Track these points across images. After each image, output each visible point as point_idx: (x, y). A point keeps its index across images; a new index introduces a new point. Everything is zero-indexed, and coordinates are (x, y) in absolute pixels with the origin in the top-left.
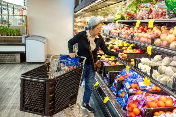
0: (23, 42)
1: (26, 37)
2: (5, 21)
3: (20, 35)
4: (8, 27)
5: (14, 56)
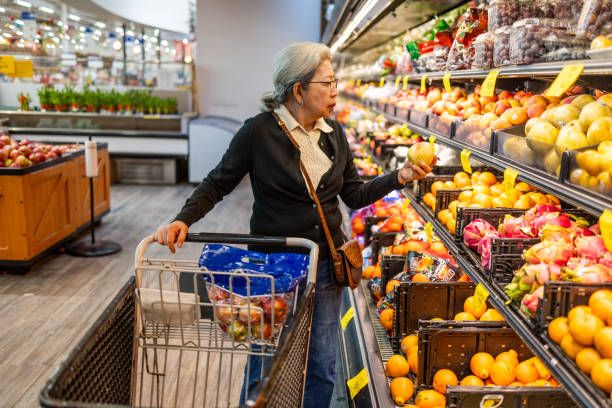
0: (184, 131)
1: (191, 119)
2: (134, 78)
3: (176, 113)
4: (147, 93)
5: (161, 165)
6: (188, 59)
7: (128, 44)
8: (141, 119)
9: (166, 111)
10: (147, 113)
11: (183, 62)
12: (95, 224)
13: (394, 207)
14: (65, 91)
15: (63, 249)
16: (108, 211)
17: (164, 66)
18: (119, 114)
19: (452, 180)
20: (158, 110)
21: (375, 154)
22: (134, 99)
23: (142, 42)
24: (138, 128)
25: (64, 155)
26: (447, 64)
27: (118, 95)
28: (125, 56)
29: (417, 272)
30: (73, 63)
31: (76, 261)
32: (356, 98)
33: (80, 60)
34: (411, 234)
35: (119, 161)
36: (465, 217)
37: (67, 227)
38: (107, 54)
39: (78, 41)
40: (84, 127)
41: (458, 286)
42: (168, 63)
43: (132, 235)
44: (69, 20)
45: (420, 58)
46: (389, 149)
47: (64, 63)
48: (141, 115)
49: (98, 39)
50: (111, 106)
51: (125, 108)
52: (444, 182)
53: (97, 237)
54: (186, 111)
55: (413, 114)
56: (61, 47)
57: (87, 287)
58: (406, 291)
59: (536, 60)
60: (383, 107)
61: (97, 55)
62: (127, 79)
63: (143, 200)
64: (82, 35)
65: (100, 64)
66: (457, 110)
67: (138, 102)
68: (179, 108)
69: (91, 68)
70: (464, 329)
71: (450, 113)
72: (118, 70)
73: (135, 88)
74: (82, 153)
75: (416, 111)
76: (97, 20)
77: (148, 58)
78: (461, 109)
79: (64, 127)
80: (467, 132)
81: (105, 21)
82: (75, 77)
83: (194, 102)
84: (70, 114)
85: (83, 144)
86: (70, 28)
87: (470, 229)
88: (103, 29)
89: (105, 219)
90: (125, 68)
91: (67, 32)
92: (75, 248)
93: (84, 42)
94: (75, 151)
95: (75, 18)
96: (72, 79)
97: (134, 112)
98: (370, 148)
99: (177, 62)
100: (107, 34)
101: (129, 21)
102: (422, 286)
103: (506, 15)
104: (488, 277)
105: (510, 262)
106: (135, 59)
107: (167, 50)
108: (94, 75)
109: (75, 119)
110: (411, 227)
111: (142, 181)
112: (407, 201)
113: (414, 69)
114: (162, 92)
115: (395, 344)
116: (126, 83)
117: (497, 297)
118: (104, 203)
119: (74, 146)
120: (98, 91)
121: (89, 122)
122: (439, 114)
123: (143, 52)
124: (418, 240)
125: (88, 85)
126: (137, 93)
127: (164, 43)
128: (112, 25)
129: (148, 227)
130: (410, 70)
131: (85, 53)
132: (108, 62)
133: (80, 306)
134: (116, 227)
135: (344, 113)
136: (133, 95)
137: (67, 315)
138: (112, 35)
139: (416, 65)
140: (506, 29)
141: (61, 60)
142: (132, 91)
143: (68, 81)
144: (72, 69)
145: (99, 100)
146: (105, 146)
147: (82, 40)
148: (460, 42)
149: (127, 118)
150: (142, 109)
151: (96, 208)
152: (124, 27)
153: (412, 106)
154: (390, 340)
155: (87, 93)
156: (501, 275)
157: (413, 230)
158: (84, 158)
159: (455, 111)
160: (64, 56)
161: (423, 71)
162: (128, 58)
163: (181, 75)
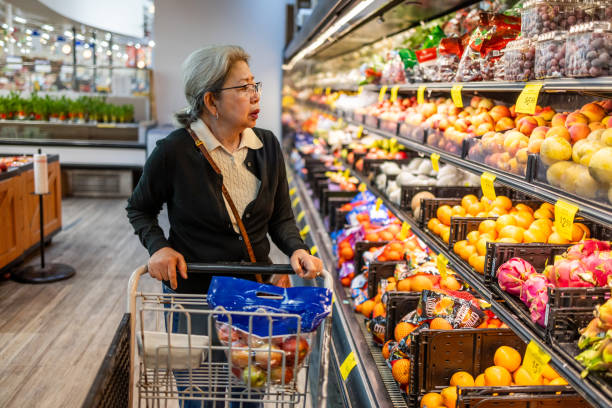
1: (149, 128)
2: (86, 83)
3: (132, 121)
5: (117, 176)
6: (141, 65)
7: (78, 48)
8: (96, 128)
9: (122, 119)
10: (101, 121)
11: (135, 67)
12: (45, 245)
13: (387, 230)
14: (10, 98)
15: (9, 275)
16: (59, 229)
17: (115, 71)
18: (70, 122)
19: (460, 203)
20: (114, 118)
21: (354, 168)
22: (87, 106)
23: (93, 46)
24: (90, 138)
25: (9, 170)
26: (458, 74)
27: (70, 102)
28: (75, 60)
29: (435, 316)
30: (19, 67)
31: (24, 289)
32: (324, 107)
33: (26, 64)
34: (416, 266)
35: (70, 173)
36: (498, 255)
37: (13, 249)
38: (55, 58)
39: (24, 44)
40: (32, 136)
41: (485, 333)
42: (120, 68)
43: (86, 257)
44: (15, 22)
45: (415, 67)
46: (375, 165)
47: (10, 67)
48: (95, 123)
49: (45, 42)
50: (62, 114)
51: (77, 116)
52: (452, 206)
53: (47, 260)
54: (144, 119)
55: (403, 128)
56: (6, 50)
57: (36, 320)
58: (426, 340)
59: (605, 72)
60: (360, 119)
61: (44, 59)
62: (77, 84)
63: (98, 215)
64: (29, 38)
65: (48, 69)
66: (465, 126)
67: (90, 109)
68: (136, 116)
69: (39, 73)
70: (512, 396)
71: (456, 129)
72: (67, 75)
73: (88, 95)
74: (31, 166)
75: (407, 125)
76: (45, 23)
77: (99, 63)
78: (469, 124)
79: (9, 136)
80: (487, 153)
81: (52, 24)
82: (21, 82)
83: (152, 109)
84: (16, 122)
85: (32, 156)
86: (16, 30)
87: (507, 269)
88: (51, 33)
89: (55, 239)
90: (75, 73)
91: (12, 34)
92: (22, 273)
93: (30, 45)
94: (22, 164)
95: (22, 20)
96: (18, 84)
97: (87, 121)
98: (347, 162)
99: (129, 67)
100: (56, 37)
101: (80, 24)
102: (444, 334)
103: (548, 18)
104: (544, 334)
105: (572, 316)
106: (85, 63)
107: (119, 55)
108: (41, 80)
109: (21, 128)
110: (415, 257)
111: (95, 194)
112: (407, 226)
113: (407, 80)
114: (116, 99)
115: (412, 402)
116: (76, 89)
117: (565, 365)
118: (55, 221)
119: (21, 159)
120: (47, 97)
121: (36, 131)
122: (442, 130)
123: (95, 57)
124: (425, 274)
125: (36, 91)
126: (90, 99)
127: (115, 47)
128: (61, 28)
129: (104, 247)
130: (402, 79)
131: (31, 56)
132: (56, 66)
133: (28, 345)
134: (67, 248)
135: (310, 122)
136: (86, 102)
137: (13, 357)
138: (61, 39)
139: (410, 75)
140: (557, 35)
141: (5, 63)
142: (85, 98)
143: (13, 86)
144: (18, 74)
145: (48, 108)
146: (56, 158)
147: (29, 44)
148: (474, 50)
149: (80, 127)
150: (96, 117)
151: (46, 227)
152: (74, 31)
153: (403, 119)
154: (404, 395)
155: (35, 99)
156: (562, 333)
157: (418, 260)
158: (33, 173)
159: (463, 127)
160: (9, 60)
161: (419, 81)
162: (78, 62)
163: (134, 81)
